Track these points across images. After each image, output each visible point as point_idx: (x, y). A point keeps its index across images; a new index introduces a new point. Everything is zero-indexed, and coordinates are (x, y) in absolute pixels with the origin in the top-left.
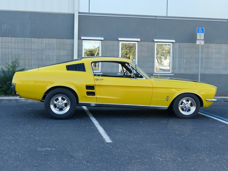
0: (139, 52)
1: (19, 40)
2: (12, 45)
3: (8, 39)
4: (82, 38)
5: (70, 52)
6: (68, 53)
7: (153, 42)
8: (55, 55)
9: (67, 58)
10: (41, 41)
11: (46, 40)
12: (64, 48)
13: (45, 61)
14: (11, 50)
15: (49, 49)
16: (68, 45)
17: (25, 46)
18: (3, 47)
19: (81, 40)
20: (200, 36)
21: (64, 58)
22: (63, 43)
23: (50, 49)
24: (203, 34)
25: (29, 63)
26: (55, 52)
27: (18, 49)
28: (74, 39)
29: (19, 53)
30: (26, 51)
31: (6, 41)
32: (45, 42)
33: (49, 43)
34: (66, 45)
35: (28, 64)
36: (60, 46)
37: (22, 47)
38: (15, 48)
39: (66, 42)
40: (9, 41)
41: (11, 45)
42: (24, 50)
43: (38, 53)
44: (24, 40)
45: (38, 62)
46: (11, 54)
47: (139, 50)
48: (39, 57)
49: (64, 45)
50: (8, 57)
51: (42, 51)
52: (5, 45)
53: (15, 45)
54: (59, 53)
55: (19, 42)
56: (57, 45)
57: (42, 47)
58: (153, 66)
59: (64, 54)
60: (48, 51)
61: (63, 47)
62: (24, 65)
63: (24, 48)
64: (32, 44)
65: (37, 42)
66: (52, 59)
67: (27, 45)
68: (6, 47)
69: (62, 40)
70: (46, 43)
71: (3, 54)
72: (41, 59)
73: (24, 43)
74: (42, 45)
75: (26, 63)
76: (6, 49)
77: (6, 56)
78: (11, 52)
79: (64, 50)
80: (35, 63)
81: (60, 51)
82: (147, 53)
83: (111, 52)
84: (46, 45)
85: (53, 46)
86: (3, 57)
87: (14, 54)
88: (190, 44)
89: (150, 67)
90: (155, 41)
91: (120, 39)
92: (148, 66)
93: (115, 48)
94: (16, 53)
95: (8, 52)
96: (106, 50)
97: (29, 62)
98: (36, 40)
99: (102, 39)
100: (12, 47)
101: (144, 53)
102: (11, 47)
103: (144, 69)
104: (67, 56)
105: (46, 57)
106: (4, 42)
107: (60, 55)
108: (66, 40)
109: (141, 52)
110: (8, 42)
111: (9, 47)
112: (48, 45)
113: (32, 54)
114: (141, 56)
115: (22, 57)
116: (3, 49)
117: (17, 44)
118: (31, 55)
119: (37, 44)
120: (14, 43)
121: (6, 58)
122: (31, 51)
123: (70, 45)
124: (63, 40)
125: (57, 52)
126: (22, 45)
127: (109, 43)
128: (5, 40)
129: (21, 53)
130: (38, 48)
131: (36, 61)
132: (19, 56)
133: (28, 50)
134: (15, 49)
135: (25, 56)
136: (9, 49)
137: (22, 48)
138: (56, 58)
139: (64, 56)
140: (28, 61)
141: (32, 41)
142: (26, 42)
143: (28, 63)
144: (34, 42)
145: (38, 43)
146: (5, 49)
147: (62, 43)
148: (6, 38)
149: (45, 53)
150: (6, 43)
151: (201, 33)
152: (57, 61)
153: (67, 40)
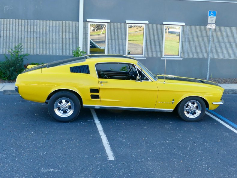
0: (147, 36)
1: (22, 23)
2: (15, 27)
3: (10, 21)
4: (88, 20)
5: (75, 35)
6: (73, 36)
7: (162, 25)
8: (59, 38)
9: (72, 42)
10: (45, 23)
11: (50, 22)
12: (69, 31)
13: (49, 44)
14: (13, 33)
15: (53, 31)
16: (73, 28)
17: (28, 29)
18: (6, 29)
19: (86, 22)
20: (212, 19)
21: (69, 41)
22: (68, 25)
23: (55, 31)
24: (215, 17)
25: (33, 47)
26: (59, 35)
27: (21, 32)
28: (79, 21)
29: (22, 36)
30: (30, 34)
31: (9, 23)
32: (49, 24)
33: (53, 26)
34: (70, 28)
35: (31, 48)
36: (65, 29)
37: (25, 29)
38: (18, 30)
39: (70, 25)
40: (12, 24)
41: (13, 28)
42: (27, 32)
43: (42, 36)
44: (27, 22)
45: (42, 45)
46: (13, 37)
47: (148, 33)
48: (43, 40)
49: (69, 28)
50: (10, 41)
51: (46, 34)
52: (7, 28)
53: (18, 28)
54: (63, 37)
55: (22, 25)
56: (62, 27)
57: (46, 29)
58: (161, 49)
59: (69, 37)
60: (52, 34)
61: (68, 29)
62: (27, 48)
63: (27, 31)
64: (36, 26)
65: (40, 25)
66: (56, 43)
67: (30, 27)
68: (9, 29)
69: (66, 23)
70: (50, 26)
71: (6, 37)
72: (45, 42)
73: (27, 26)
74: (46, 28)
75: (30, 47)
76: (9, 31)
77: (9, 39)
78: (13, 34)
79: (69, 33)
80: (39, 46)
81: (65, 34)
82: (155, 36)
83: (118, 35)
84: (50, 27)
85: (58, 29)
86: (6, 40)
87: (16, 36)
88: (201, 27)
89: (159, 50)
90: (164, 24)
91: (127, 21)
92: (156, 50)
93: (122, 31)
94: (19, 36)
95: (10, 35)
96: (112, 33)
97: (33, 45)
98: (40, 22)
99: (109, 21)
100: (15, 30)
101: (153, 36)
102: (13, 30)
103: (152, 53)
104: (72, 39)
105: (50, 40)
106: (6, 25)
107: (65, 38)
108: (70, 22)
109: (149, 36)
110: (10, 24)
111: (12, 30)
112: (52, 28)
113: (36, 37)
114: (149, 39)
115: (25, 40)
116: (6, 32)
117: (19, 26)
118: (34, 38)
119: (40, 26)
120: (16, 25)
121: (9, 41)
122: (34, 33)
123: (75, 28)
124: (68, 22)
125: (62, 35)
126: (25, 27)
127: (116, 26)
128: (7, 23)
129: (24, 36)
130: (42, 30)
131: (40, 44)
132: (22, 39)
133: (31, 33)
134: (18, 32)
135: (28, 39)
136: (12, 32)
137: (25, 31)
138: (60, 41)
139: (69, 39)
140: (31, 45)
141: (36, 24)
142: (30, 25)
143: (31, 46)
144: (37, 25)
145: (42, 25)
146: (7, 31)
147: (66, 25)
148: (9, 19)
149: (49, 36)
150: (9, 25)
151: (213, 16)
152: (62, 44)
153: (72, 22)
